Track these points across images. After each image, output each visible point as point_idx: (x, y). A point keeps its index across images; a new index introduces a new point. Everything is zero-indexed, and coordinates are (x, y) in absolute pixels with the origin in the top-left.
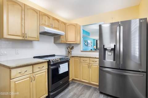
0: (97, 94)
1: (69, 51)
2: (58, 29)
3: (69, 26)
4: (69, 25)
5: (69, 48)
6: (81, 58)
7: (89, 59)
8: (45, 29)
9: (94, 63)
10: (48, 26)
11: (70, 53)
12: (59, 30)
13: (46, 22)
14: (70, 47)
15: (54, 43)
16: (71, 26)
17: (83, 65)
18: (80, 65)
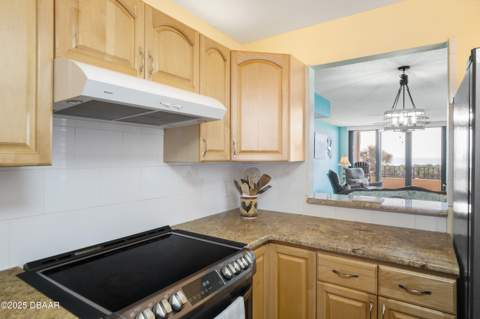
1: (247, 202)
2: (186, 82)
3: (246, 68)
4: (246, 63)
5: (244, 187)
8: (83, 78)
10: (122, 64)
11: (251, 212)
12: (192, 89)
13: (103, 38)
14: (252, 179)
16: (256, 65)
17: (331, 296)
18: (312, 292)
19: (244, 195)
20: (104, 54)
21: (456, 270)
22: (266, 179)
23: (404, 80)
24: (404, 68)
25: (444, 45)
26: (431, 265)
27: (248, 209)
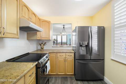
0: (75, 82)
1: (42, 48)
3: (43, 22)
6: (58, 54)
7: (65, 54)
9: (69, 57)
15: (27, 39)
16: (45, 22)
17: (60, 59)
18: (56, 60)
19: (42, 46)
20: (25, 18)
21: (74, 52)
22: (45, 43)
23: (64, 27)
24: (64, 25)
25: (71, 24)
26: (72, 52)
27: (42, 49)
